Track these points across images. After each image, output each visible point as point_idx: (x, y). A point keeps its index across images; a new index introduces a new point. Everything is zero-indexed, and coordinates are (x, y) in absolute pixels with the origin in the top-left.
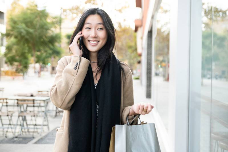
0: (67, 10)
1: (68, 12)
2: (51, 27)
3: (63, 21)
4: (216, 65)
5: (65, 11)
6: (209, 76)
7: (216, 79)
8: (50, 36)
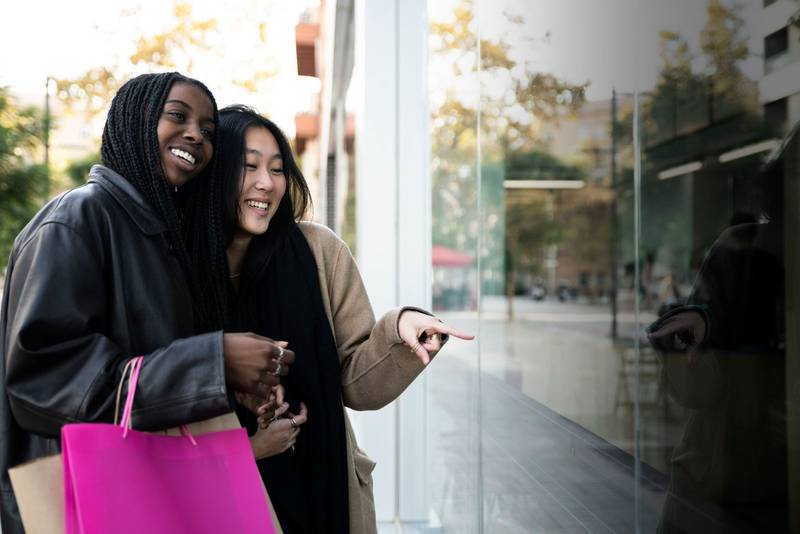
0: (70, 84)
1: (75, 89)
2: (15, 145)
3: (54, 123)
4: (560, 255)
5: (63, 86)
6: (537, 292)
7: (562, 299)
8: (13, 173)
